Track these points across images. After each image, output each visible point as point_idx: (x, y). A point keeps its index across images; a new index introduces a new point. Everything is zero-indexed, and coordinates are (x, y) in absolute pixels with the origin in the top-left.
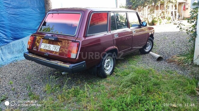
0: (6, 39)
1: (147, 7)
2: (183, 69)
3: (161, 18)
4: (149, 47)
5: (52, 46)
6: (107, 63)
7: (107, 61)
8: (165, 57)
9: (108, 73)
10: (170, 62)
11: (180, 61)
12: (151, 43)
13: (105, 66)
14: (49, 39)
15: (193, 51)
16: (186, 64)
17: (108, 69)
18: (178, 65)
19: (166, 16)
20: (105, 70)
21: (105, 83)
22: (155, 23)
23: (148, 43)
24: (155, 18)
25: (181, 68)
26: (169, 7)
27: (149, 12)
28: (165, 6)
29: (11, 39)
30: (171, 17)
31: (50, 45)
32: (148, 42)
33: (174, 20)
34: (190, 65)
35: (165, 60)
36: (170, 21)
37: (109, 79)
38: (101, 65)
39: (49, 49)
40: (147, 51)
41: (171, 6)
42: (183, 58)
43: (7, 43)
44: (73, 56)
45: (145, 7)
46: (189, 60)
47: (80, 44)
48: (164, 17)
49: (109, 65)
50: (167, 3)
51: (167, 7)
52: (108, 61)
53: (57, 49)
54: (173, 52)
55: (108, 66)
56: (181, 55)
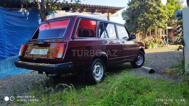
0: (3, 55)
1: (139, 33)
2: (176, 78)
3: (152, 42)
4: (140, 60)
5: (41, 50)
6: (96, 69)
7: (96, 67)
8: (157, 70)
9: (98, 79)
10: (162, 73)
11: (172, 72)
12: (142, 56)
13: (94, 71)
14: (39, 43)
15: (183, 62)
16: (178, 74)
17: (97, 75)
18: (170, 75)
19: (157, 40)
20: (95, 76)
21: (94, 88)
22: (147, 47)
23: (139, 58)
24: (147, 42)
25: (173, 77)
26: (159, 33)
27: (141, 38)
28: (156, 32)
29: (8, 55)
30: (163, 42)
31: (39, 50)
32: (139, 56)
33: (165, 45)
34: (182, 74)
35: (158, 73)
36: (162, 45)
37: (99, 85)
38: (90, 69)
39: (38, 54)
40: (139, 65)
41: (161, 32)
42: (175, 69)
43: (3, 59)
44: (60, 56)
45: (137, 34)
46: (181, 70)
47: (66, 44)
48: (156, 41)
49: (99, 71)
50: (157, 30)
51: (157, 33)
52: (98, 67)
53: (45, 52)
54: (165, 66)
55: (98, 73)
56: (173, 67)
